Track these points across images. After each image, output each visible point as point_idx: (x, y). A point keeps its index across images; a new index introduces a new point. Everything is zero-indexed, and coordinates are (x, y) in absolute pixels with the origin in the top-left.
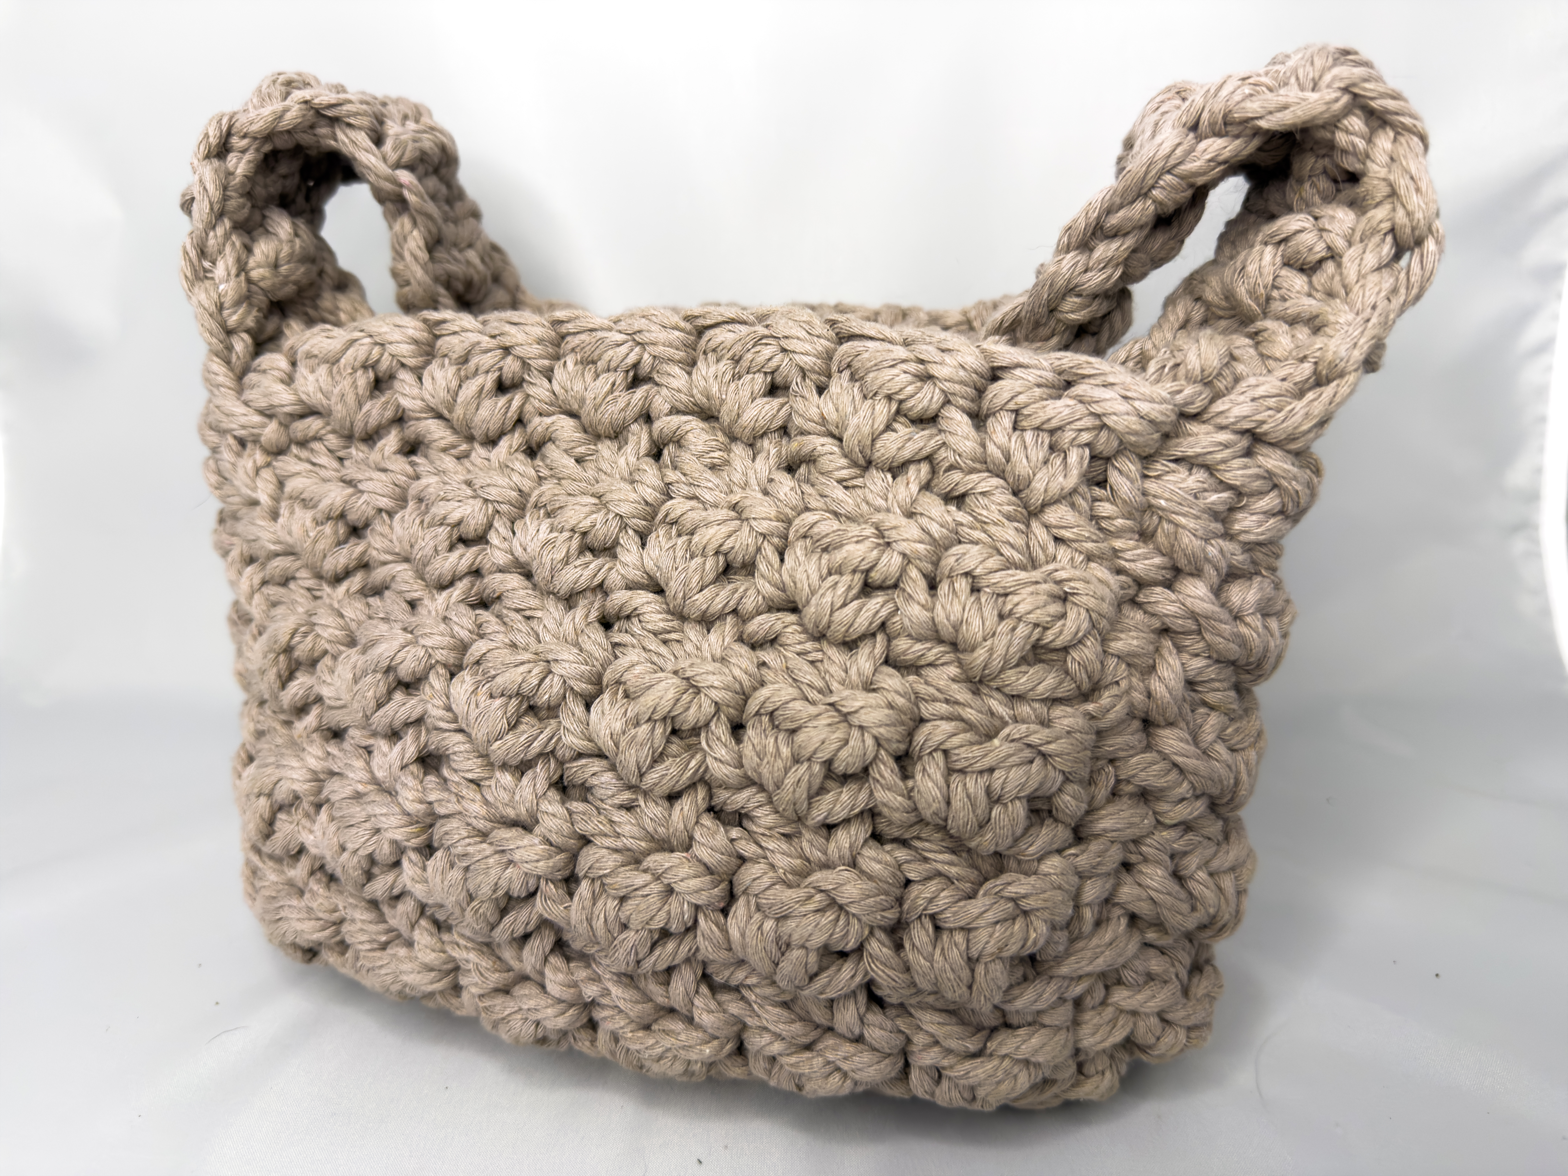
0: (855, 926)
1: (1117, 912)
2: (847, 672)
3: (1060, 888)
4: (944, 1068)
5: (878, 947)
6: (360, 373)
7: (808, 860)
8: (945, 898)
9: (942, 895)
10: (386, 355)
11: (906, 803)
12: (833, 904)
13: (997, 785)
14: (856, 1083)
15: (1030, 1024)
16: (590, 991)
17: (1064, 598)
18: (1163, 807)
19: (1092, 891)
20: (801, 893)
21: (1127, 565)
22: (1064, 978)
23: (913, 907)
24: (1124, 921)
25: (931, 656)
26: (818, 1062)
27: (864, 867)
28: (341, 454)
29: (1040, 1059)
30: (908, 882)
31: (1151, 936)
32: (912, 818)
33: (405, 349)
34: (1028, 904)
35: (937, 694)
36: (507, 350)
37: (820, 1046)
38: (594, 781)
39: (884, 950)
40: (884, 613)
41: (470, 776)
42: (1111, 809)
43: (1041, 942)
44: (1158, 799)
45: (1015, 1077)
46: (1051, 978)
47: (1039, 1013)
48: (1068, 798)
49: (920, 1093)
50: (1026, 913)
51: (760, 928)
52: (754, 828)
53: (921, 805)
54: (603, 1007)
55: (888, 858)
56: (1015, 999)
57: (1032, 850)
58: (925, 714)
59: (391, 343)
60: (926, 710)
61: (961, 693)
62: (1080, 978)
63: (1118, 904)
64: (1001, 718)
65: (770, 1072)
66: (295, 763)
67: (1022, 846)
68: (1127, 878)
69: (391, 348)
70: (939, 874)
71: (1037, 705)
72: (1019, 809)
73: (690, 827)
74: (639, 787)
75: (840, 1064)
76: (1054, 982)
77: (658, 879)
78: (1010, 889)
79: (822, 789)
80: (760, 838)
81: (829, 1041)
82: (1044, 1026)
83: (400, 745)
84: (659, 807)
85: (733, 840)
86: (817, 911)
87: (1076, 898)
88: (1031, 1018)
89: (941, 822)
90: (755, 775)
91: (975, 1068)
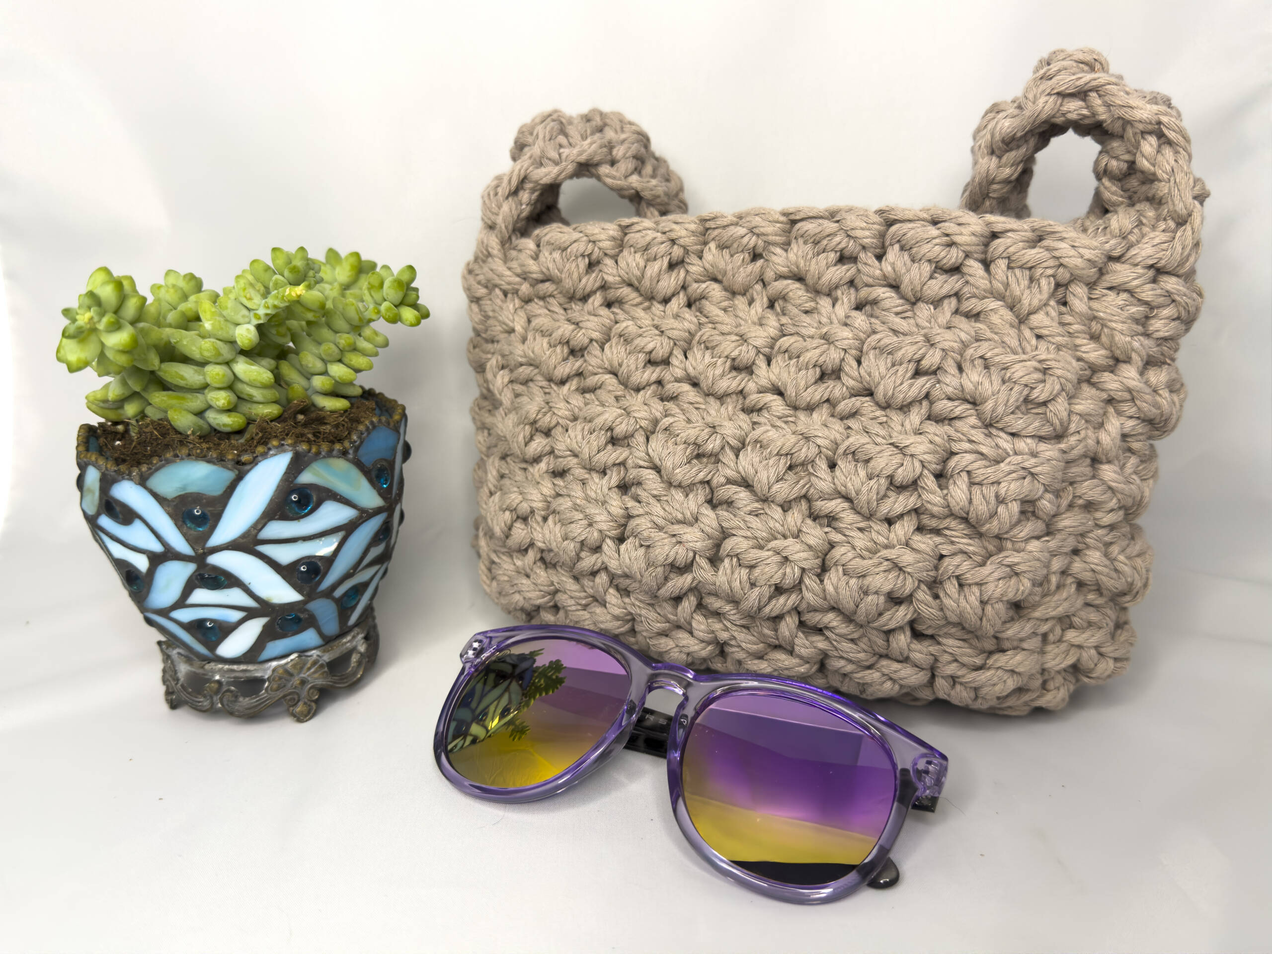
0: (909, 580)
1: (1070, 580)
2: (903, 425)
3: (1038, 560)
4: (958, 677)
5: (923, 595)
6: (580, 259)
7: (875, 543)
8: (966, 566)
9: (964, 564)
10: (596, 249)
11: (943, 502)
12: (897, 567)
13: (1002, 492)
14: (901, 686)
15: (1014, 648)
16: (724, 636)
17: (1045, 371)
18: (1098, 515)
19: (1057, 564)
20: (875, 560)
21: (1083, 354)
22: (1037, 619)
23: (946, 571)
24: (1074, 587)
25: (958, 412)
26: (877, 675)
27: (915, 546)
28: (566, 306)
29: (1020, 669)
30: (942, 557)
31: (1090, 597)
32: (946, 512)
33: (606, 244)
34: (1018, 569)
35: (962, 436)
36: (673, 242)
37: (878, 666)
38: (736, 497)
39: (927, 597)
40: (928, 386)
41: (655, 492)
42: (1068, 514)
43: (1027, 592)
44: (1096, 510)
45: (1005, 681)
46: (1029, 619)
47: (1022, 640)
48: (1045, 502)
49: (941, 695)
50: (1017, 574)
51: (847, 583)
52: (841, 525)
53: (952, 503)
54: (732, 646)
55: (929, 541)
56: (1008, 629)
57: (1022, 535)
58: (955, 449)
59: (599, 241)
60: (956, 447)
61: (978, 435)
62: (1047, 620)
63: (1070, 575)
64: (1005, 450)
67: (1015, 531)
68: (1077, 558)
69: (601, 244)
70: (962, 552)
71: (1029, 441)
72: (1015, 507)
73: (799, 524)
74: (765, 500)
75: (891, 675)
76: (1031, 621)
77: (779, 554)
78: (1007, 559)
79: (885, 496)
80: (844, 530)
81: (884, 662)
82: (1024, 650)
83: (607, 477)
84: (777, 512)
85: (826, 533)
86: (885, 571)
87: (1047, 566)
88: (1015, 644)
89: (965, 515)
90: (843, 488)
91: (979, 676)
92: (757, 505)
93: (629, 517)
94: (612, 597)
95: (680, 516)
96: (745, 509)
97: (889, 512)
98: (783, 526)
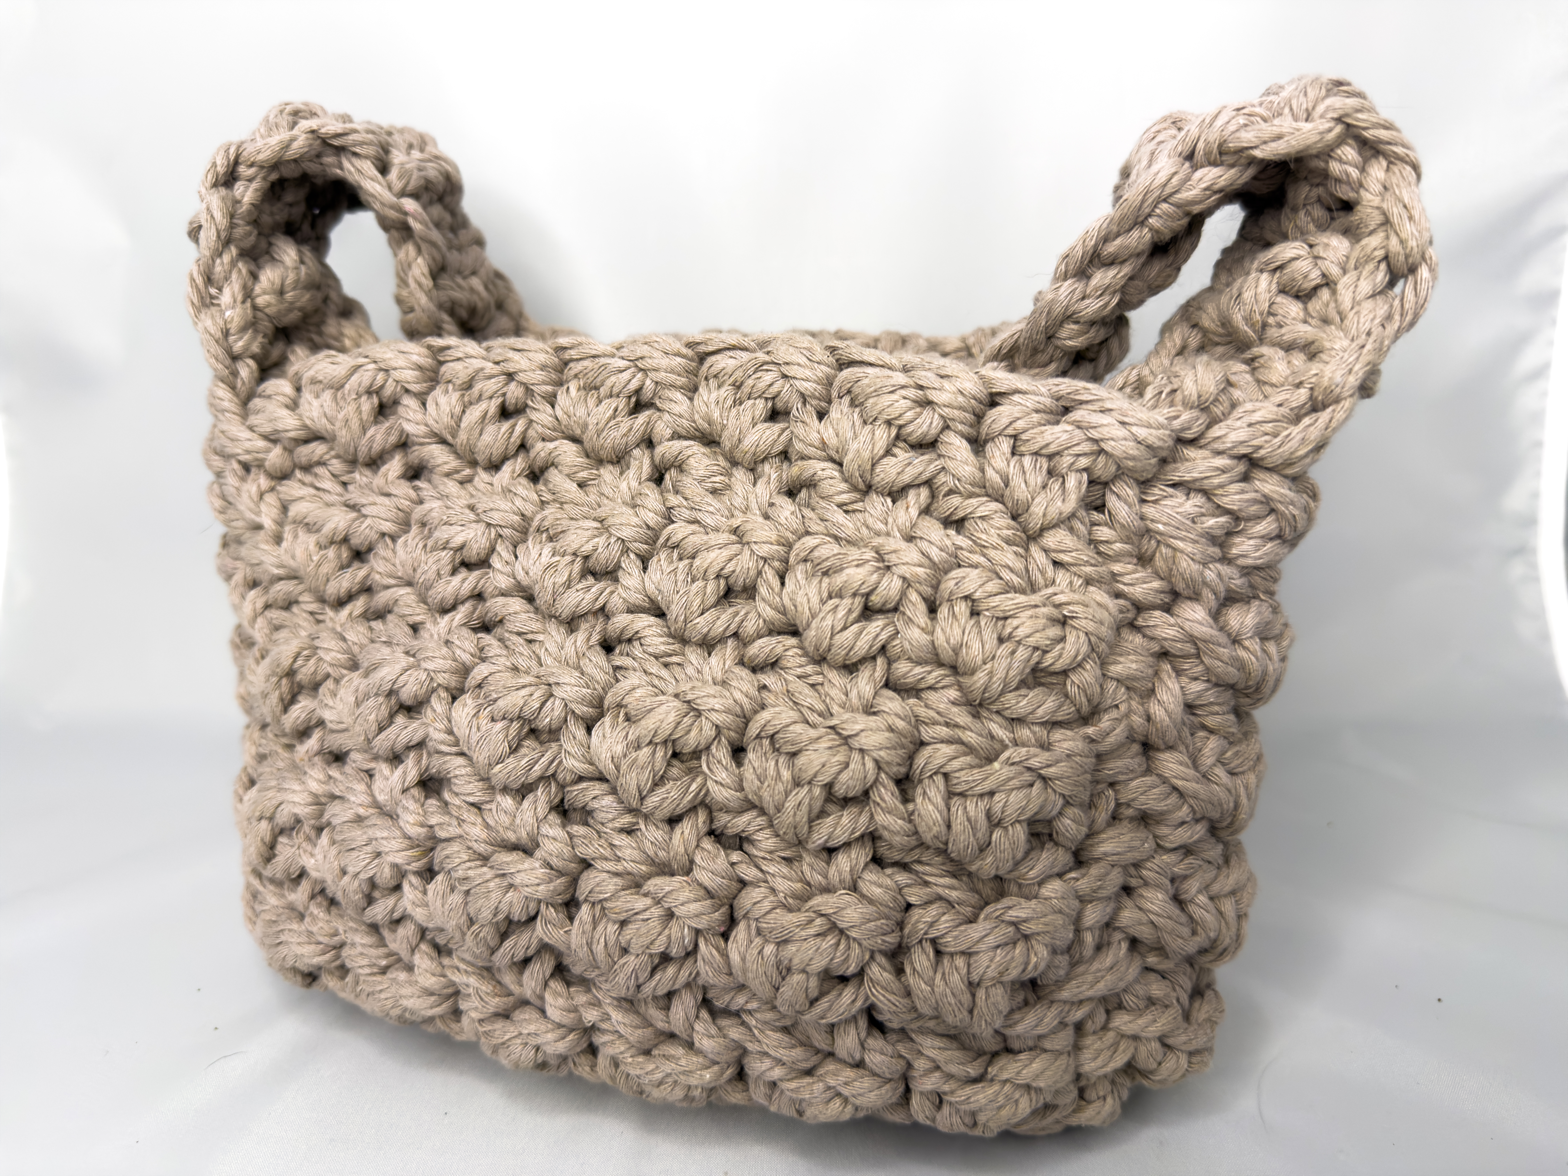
0: (856, 950)
1: (1117, 936)
2: (847, 695)
3: (1060, 912)
4: (945, 1093)
5: (879, 972)
6: (364, 398)
7: (809, 884)
8: (946, 922)
9: (943, 919)
10: (390, 380)
11: (907, 826)
12: (834, 928)
13: (997, 808)
14: (856, 1109)
15: (1031, 1049)
16: (591, 1016)
17: (1063, 622)
18: (1163, 830)
19: (1093, 915)
20: (801, 917)
21: (1125, 588)
22: (1065, 1002)
23: (915, 931)
24: (1124, 946)
25: (931, 679)
26: (819, 1087)
27: (865, 891)
28: (344, 478)
29: (1042, 1085)
30: (909, 906)
31: (1152, 960)
32: (913, 841)
33: (409, 375)
34: (1029, 928)
35: (937, 717)
36: (510, 376)
37: (821, 1071)
38: (595, 804)
39: (885, 974)
40: (884, 636)
41: (471, 799)
42: (1111, 833)
43: (1042, 966)
44: (1158, 823)
45: (1017, 1101)
46: (1052, 1002)
47: (1040, 1037)
48: (1069, 821)
49: (921, 1118)
50: (1026, 937)
51: (760, 952)
52: (755, 852)
53: (922, 829)
54: (604, 1032)
55: (889, 881)
56: (1016, 1023)
57: (1032, 874)
58: (926, 737)
59: (395, 369)
60: (927, 733)
61: (961, 716)
62: (1081, 1002)
63: (1119, 928)
64: (1002, 741)
65: (770, 1097)
66: (297, 787)
67: (1023, 869)
68: (1127, 902)
69: (395, 374)
70: (940, 898)
71: (1037, 729)
72: (1020, 833)
73: (691, 850)
74: (639, 811)
75: (841, 1089)
76: (1055, 1006)
77: (660, 903)
78: (1011, 913)
79: (822, 814)
80: (760, 862)
81: (829, 1066)
82: (1045, 1051)
83: (401, 768)
84: (658, 832)
85: (733, 864)
86: (818, 935)
87: (1077, 922)
88: (1032, 1042)
89: (942, 846)
90: (756, 798)
91: (975, 1094)
92: (628, 818)
93: (436, 840)
94: (423, 959)
95: (513, 838)
96: (613, 824)
97: (828, 840)
98: (668, 853)
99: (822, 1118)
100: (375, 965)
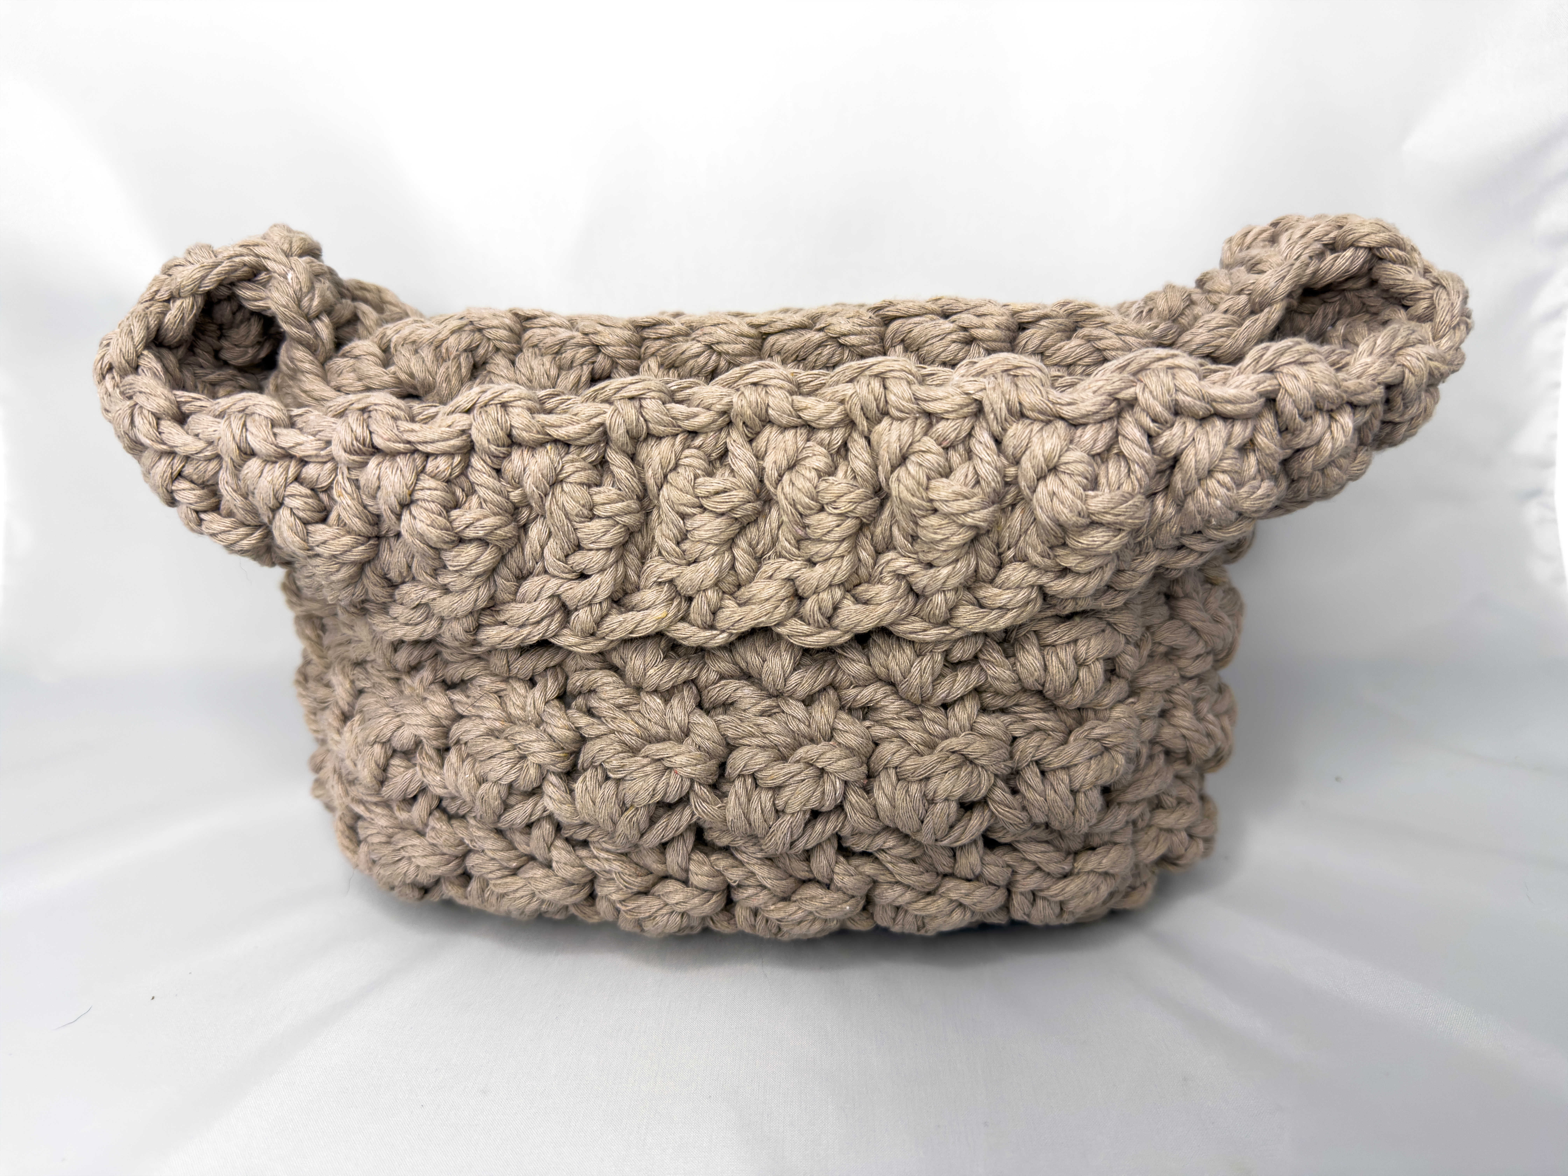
0: (984, 776)
1: (1159, 750)
3: (1128, 727)
4: (1041, 890)
5: (1001, 794)
7: (930, 733)
8: (1046, 746)
9: (1043, 744)
11: (1011, 675)
12: (967, 761)
13: (1080, 651)
14: (974, 914)
15: (1106, 844)
16: (734, 876)
18: (1183, 664)
19: (1147, 732)
20: (937, 756)
22: (1128, 803)
23: (1023, 756)
24: (1163, 757)
26: (941, 902)
27: (982, 730)
29: (1116, 870)
30: (1015, 740)
31: (1180, 767)
32: (1015, 688)
34: (1108, 742)
37: (942, 890)
38: (739, 694)
39: (1006, 795)
41: (618, 701)
43: (1121, 770)
45: (1099, 887)
46: (1121, 806)
47: (1114, 832)
48: (1127, 657)
49: (1020, 916)
50: (1109, 749)
52: (885, 716)
53: (1024, 674)
54: (745, 887)
55: (998, 723)
56: (1102, 822)
57: (1107, 701)
62: (1138, 803)
63: (1159, 743)
65: (896, 920)
67: (1100, 698)
68: (1166, 721)
70: (1038, 729)
72: (1099, 668)
73: (831, 720)
74: (778, 695)
75: (963, 901)
76: (1122, 808)
77: (812, 765)
78: (1094, 732)
79: (942, 676)
80: (891, 722)
81: (950, 884)
82: (1116, 844)
83: (538, 687)
84: (796, 709)
85: (868, 728)
86: (954, 768)
87: (1138, 735)
88: (1106, 838)
89: (1040, 688)
90: (883, 669)
91: (1067, 886)
92: (768, 702)
93: (583, 740)
94: (560, 854)
95: (661, 731)
96: (754, 710)
97: (947, 696)
98: (809, 726)
99: (946, 928)
100: (506, 868)
